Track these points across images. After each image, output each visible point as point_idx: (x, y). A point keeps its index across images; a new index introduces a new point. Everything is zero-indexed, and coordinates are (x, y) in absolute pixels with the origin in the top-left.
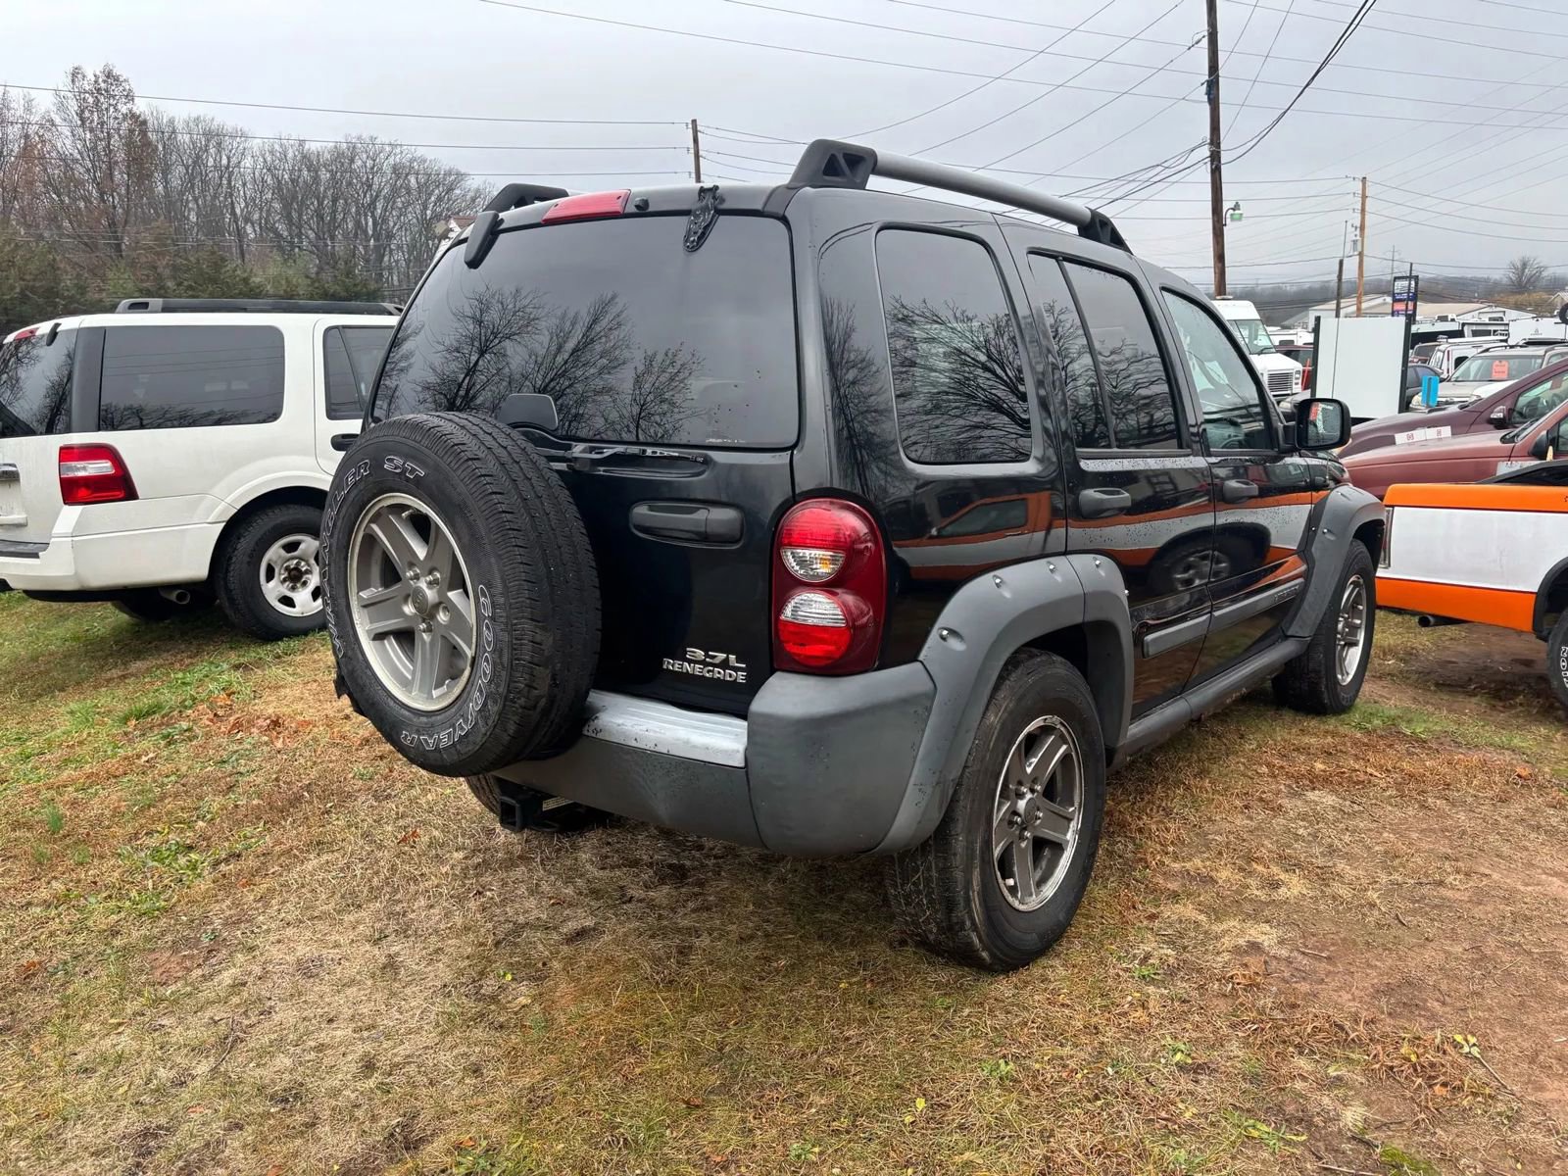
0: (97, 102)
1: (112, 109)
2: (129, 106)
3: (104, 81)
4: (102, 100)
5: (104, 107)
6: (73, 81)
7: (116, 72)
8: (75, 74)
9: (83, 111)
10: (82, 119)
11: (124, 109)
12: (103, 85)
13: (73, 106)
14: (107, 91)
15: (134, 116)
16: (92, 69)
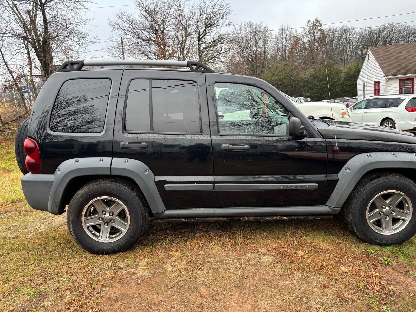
0: (313, 28)
1: (316, 29)
2: (321, 27)
3: (315, 22)
4: (314, 27)
5: (315, 28)
6: (308, 24)
7: (318, 19)
8: (309, 22)
9: (309, 31)
10: (309, 33)
11: (319, 28)
12: (315, 23)
13: (307, 30)
14: (316, 24)
15: (321, 30)
16: (313, 20)
